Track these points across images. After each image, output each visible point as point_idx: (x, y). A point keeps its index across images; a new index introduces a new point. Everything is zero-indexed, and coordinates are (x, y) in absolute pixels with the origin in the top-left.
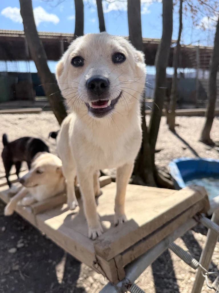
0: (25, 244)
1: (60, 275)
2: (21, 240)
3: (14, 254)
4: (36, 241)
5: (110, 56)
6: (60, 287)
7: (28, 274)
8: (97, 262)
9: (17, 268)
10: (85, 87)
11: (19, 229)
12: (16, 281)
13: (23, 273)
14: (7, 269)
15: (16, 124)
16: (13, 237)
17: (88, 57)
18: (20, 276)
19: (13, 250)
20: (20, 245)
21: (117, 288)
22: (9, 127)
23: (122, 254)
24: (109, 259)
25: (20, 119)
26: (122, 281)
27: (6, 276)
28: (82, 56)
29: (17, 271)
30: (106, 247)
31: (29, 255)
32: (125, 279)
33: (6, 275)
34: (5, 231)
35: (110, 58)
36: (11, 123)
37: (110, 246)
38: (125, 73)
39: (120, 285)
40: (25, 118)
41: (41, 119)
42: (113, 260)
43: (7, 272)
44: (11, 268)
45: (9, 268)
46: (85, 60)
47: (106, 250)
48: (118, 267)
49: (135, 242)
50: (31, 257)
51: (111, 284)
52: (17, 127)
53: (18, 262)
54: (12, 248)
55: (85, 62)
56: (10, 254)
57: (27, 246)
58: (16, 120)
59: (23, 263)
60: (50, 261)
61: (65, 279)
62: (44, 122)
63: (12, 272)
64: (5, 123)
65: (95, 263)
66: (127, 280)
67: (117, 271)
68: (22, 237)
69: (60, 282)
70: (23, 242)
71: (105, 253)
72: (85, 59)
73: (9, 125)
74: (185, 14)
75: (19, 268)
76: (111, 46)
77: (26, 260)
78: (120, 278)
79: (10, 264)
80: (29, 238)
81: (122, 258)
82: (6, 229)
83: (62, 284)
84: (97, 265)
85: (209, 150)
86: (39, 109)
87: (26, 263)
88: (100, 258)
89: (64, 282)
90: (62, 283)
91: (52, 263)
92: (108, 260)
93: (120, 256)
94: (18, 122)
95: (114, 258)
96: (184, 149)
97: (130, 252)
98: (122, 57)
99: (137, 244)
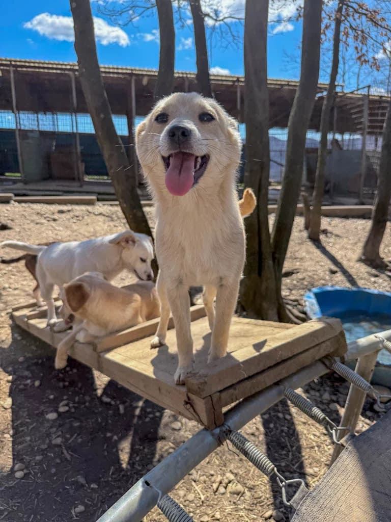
0: (70, 408)
1: (124, 457)
2: (65, 402)
3: (54, 421)
4: (87, 404)
6: (123, 473)
7: (75, 451)
8: (189, 402)
9: (59, 441)
11: (61, 384)
12: (58, 461)
13: (68, 448)
14: (44, 443)
16: (52, 397)
18: (63, 453)
19: (52, 416)
20: (62, 409)
21: (213, 435)
22: (42, 224)
23: (220, 392)
24: (205, 396)
25: (61, 212)
26: (219, 426)
27: (43, 452)
28: (167, 112)
29: (59, 446)
30: (201, 381)
31: (77, 424)
32: (223, 425)
33: (43, 450)
34: (38, 387)
36: (45, 218)
37: (206, 379)
39: (217, 431)
40: (69, 211)
41: (94, 214)
42: (210, 397)
43: (44, 447)
44: (50, 441)
45: (47, 441)
46: (170, 116)
47: (201, 384)
48: (215, 408)
49: (238, 380)
50: (80, 427)
51: (206, 429)
52: (55, 226)
53: (60, 433)
54: (51, 412)
56: (48, 420)
57: (73, 410)
58: (53, 213)
59: (68, 436)
60: (109, 435)
61: (131, 462)
62: (101, 218)
63: (51, 447)
64: (35, 218)
65: (187, 403)
66: (226, 426)
67: (214, 412)
68: (65, 397)
69: (124, 466)
70: (67, 405)
71: (199, 388)
73: (43, 221)
74: (345, 42)
75: (62, 442)
76: (200, 105)
77: (72, 430)
78: (218, 423)
79: (48, 435)
80: (77, 399)
81: (220, 398)
82: (41, 385)
83: (127, 470)
84: (188, 406)
85: (376, 276)
87: (72, 436)
88: (193, 397)
89: (129, 467)
90: (127, 468)
91: (111, 438)
92: (202, 397)
93: (218, 394)
94: (56, 216)
95: (210, 396)
96: (333, 272)
97: (231, 391)
98: (211, 118)
99: (240, 382)
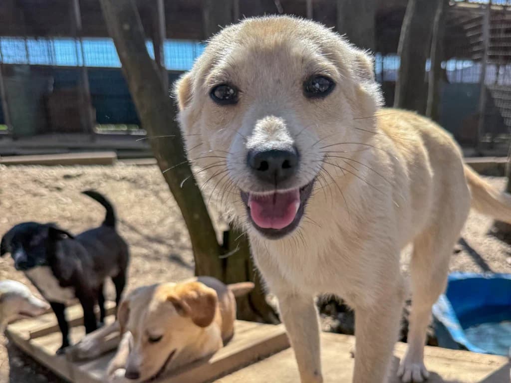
5: (298, 82)
10: (245, 165)
15: (59, 189)
17: (249, 84)
22: (42, 195)
25: (67, 177)
28: (235, 81)
35: (298, 89)
36: (46, 187)
38: (333, 116)
40: (79, 176)
41: (115, 179)
46: (241, 91)
52: (60, 198)
55: (240, 96)
58: (56, 180)
62: (125, 185)
64: (32, 186)
72: (243, 88)
73: (43, 191)
76: (303, 60)
86: (111, 155)
94: (61, 184)
96: (457, 252)
98: (328, 82)
